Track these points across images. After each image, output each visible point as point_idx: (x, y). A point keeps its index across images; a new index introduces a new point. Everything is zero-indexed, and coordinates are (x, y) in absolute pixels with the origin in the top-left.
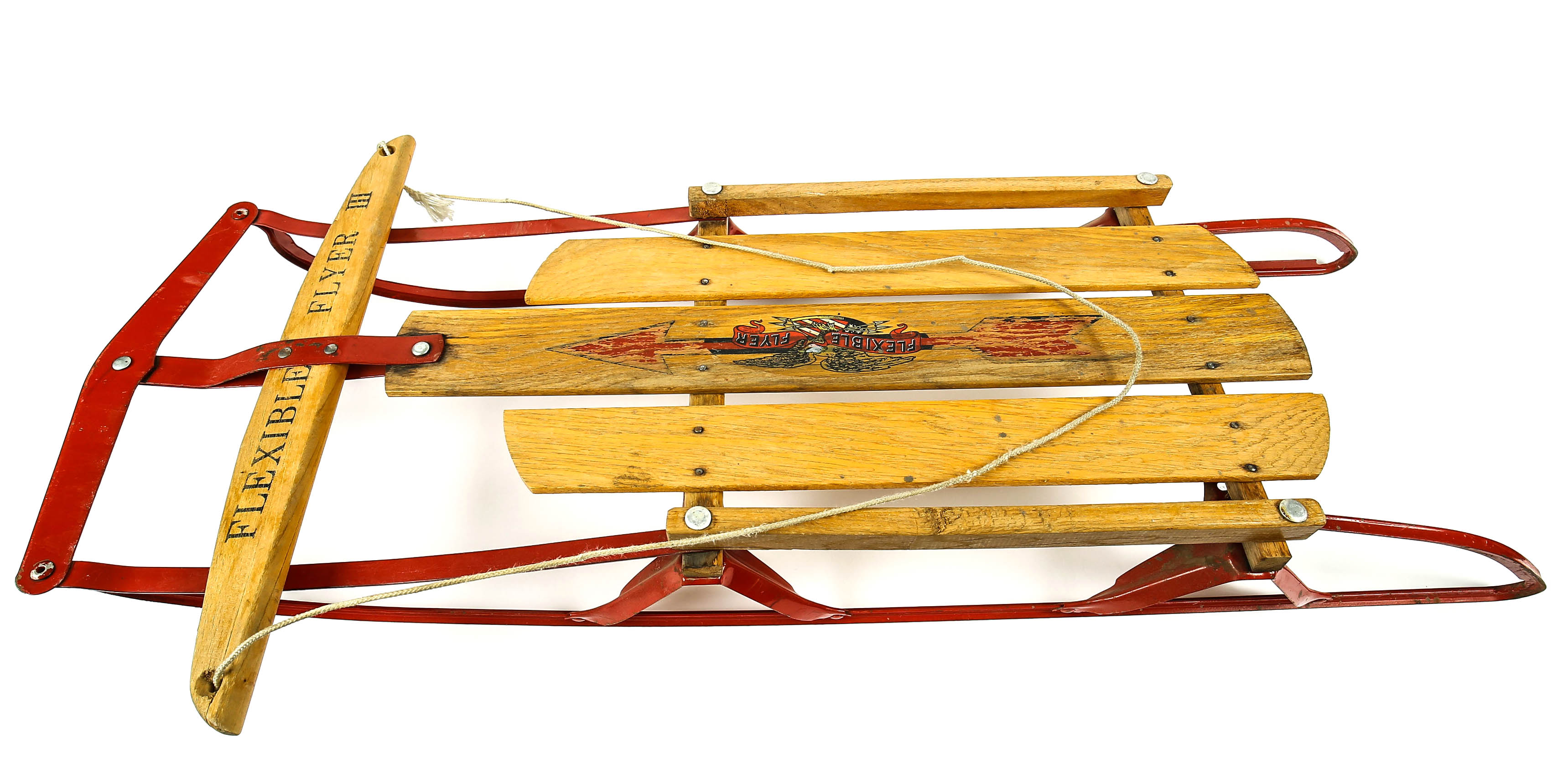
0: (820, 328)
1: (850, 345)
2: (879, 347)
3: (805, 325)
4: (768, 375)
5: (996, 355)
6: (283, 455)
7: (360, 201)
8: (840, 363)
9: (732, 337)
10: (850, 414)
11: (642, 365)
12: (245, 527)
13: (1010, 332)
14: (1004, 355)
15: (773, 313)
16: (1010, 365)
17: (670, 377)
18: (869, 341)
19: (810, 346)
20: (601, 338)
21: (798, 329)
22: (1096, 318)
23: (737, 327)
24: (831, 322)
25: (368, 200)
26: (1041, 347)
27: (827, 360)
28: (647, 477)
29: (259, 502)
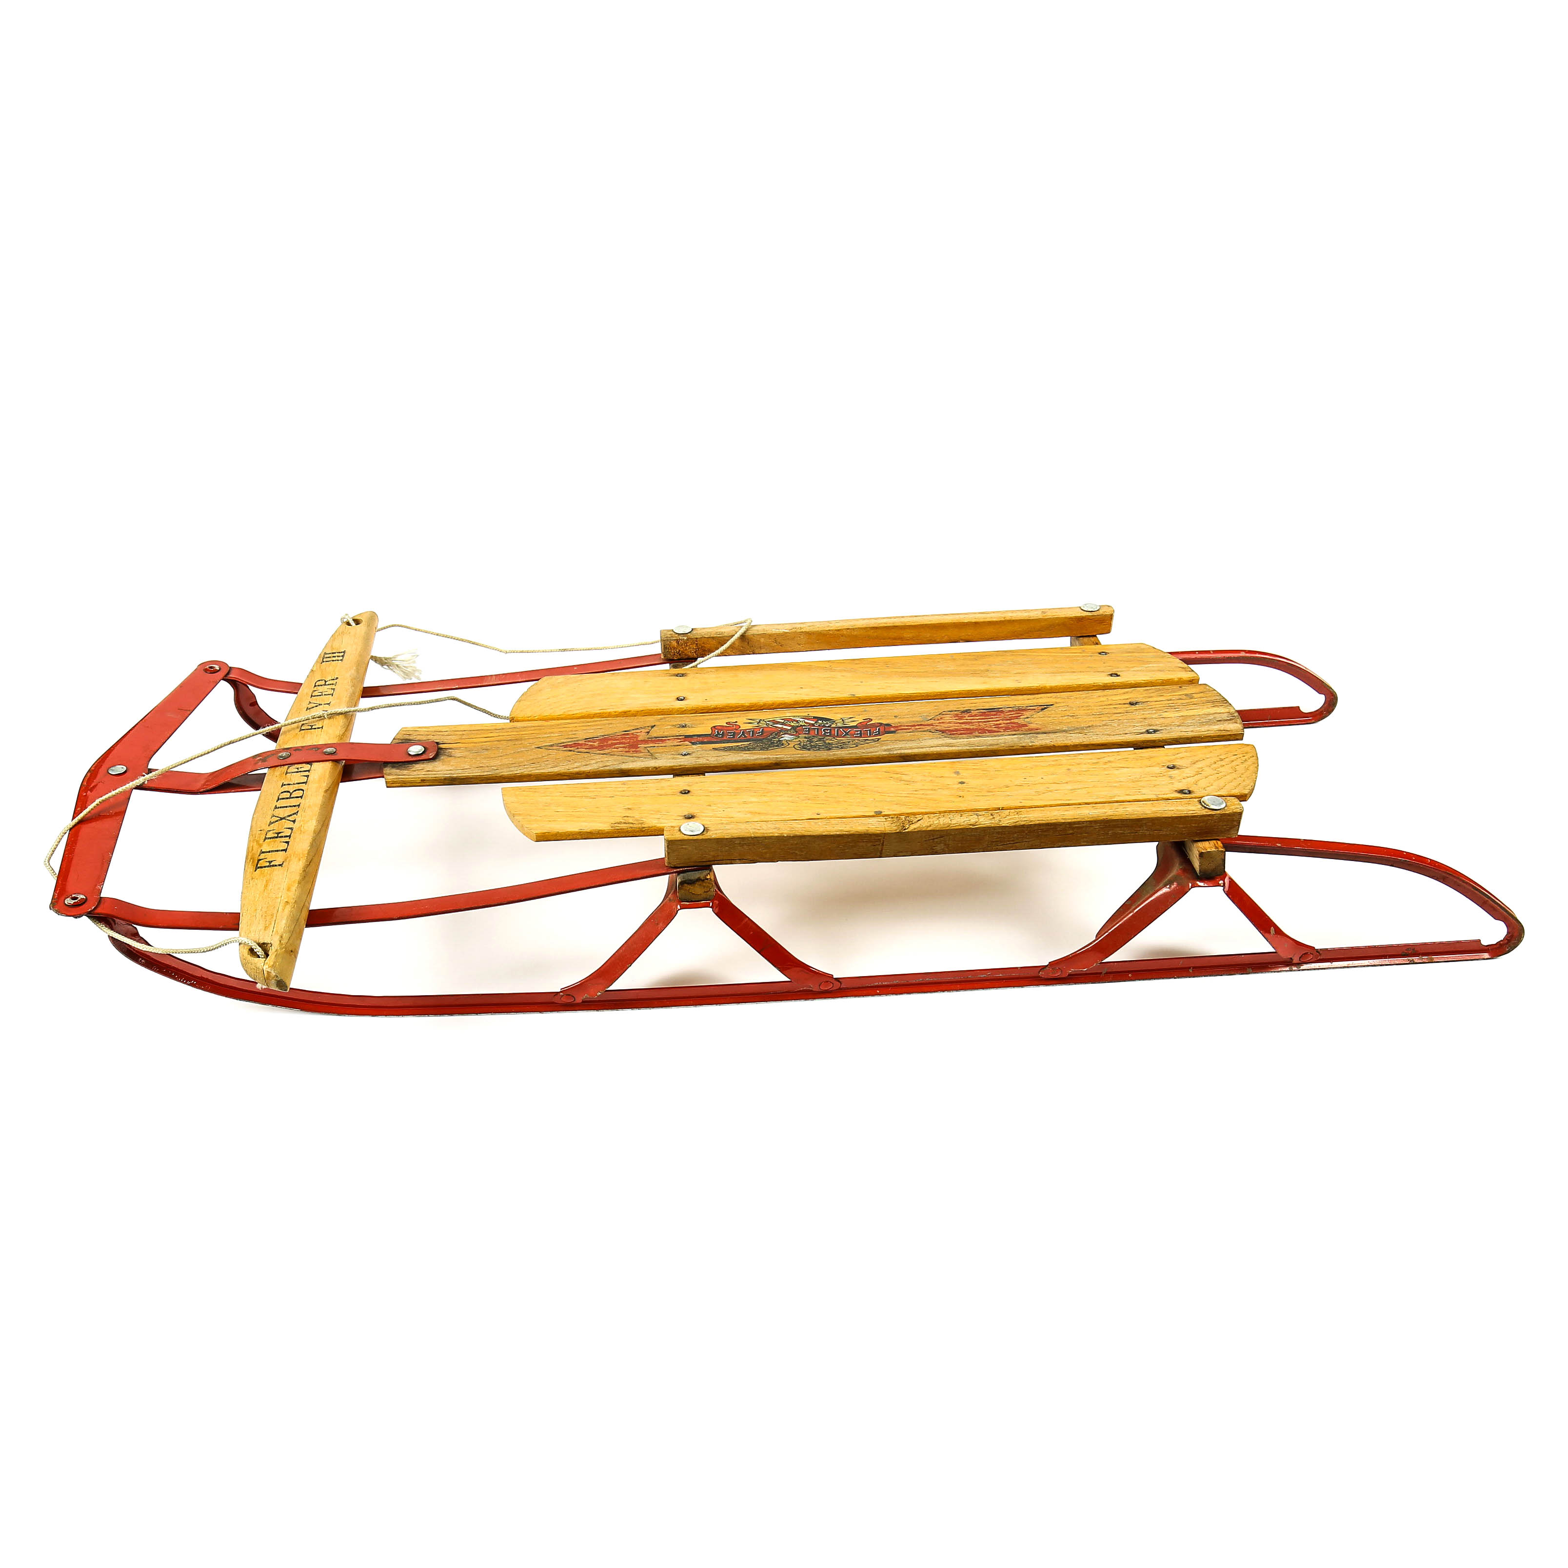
0: (792, 724)
1: (820, 734)
2: (847, 734)
3: (778, 723)
4: (745, 755)
5: (953, 734)
6: (298, 818)
7: (333, 657)
8: (811, 746)
9: (710, 733)
10: (823, 776)
11: (628, 754)
12: (272, 861)
13: (967, 719)
14: (961, 734)
15: (747, 716)
16: (967, 740)
17: (654, 761)
18: (837, 731)
19: (783, 736)
20: (586, 739)
21: (771, 725)
22: (1045, 706)
23: (714, 727)
24: (801, 720)
25: (343, 656)
26: (995, 727)
27: (799, 744)
28: (642, 822)
29: (285, 846)
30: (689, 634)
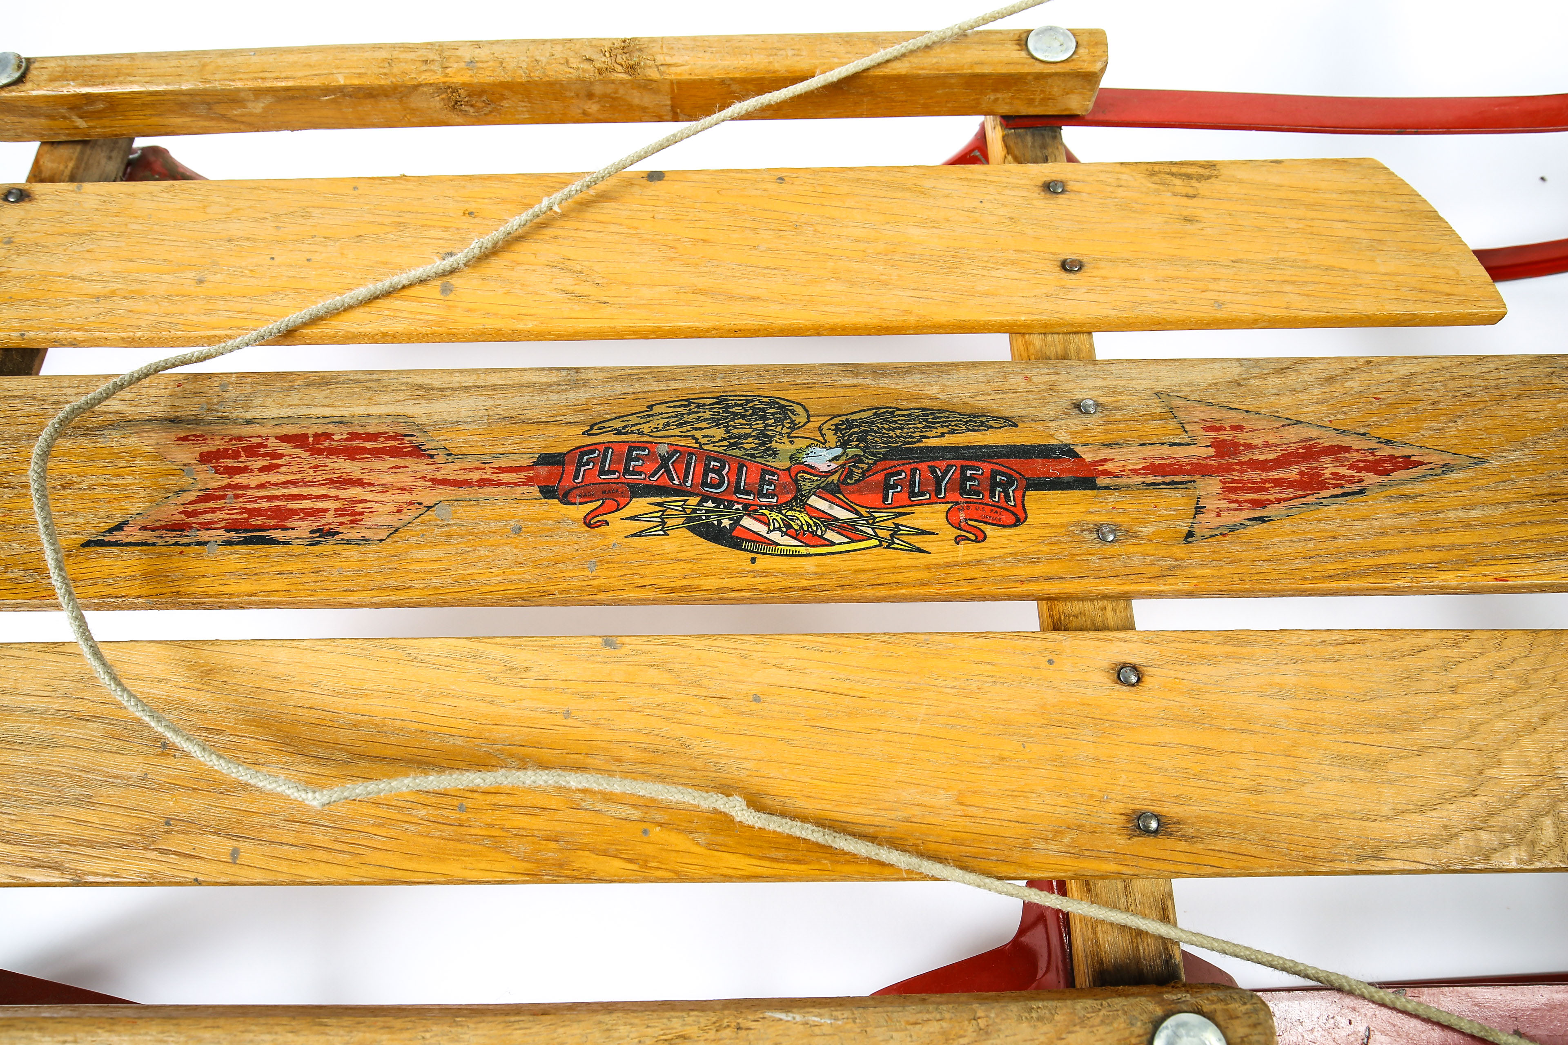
0: (804, 518)
1: (735, 467)
2: (665, 460)
3: (845, 528)
4: (933, 391)
5: (395, 437)
8: (764, 418)
9: (1027, 493)
10: (753, 298)
11: (1236, 418)
13: (337, 498)
14: (373, 437)
15: (928, 567)
16: (373, 410)
17: (1161, 386)
18: (685, 480)
19: (834, 465)
20: (1361, 492)
21: (861, 516)
22: (107, 539)
23: (1018, 522)
24: (776, 536)
26: (281, 456)
27: (794, 426)
30: (1159, 1011)
